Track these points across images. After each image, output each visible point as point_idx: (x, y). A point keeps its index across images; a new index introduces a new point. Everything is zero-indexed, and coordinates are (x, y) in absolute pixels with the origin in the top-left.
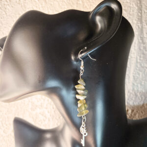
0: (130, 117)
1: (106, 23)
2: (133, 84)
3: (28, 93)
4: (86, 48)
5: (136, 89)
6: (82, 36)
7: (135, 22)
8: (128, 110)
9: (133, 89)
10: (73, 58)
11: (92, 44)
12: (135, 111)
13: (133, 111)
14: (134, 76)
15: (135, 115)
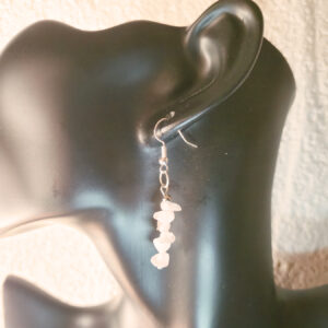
0: (284, 281)
1: (224, 55)
2: (294, 203)
3: (27, 222)
4: (173, 114)
5: (299, 214)
6: (165, 86)
7: (300, 57)
8: (279, 265)
9: (293, 215)
10: (141, 137)
11: (187, 106)
12: (296, 266)
13: (291, 266)
14: (295, 184)
15: (296, 275)
